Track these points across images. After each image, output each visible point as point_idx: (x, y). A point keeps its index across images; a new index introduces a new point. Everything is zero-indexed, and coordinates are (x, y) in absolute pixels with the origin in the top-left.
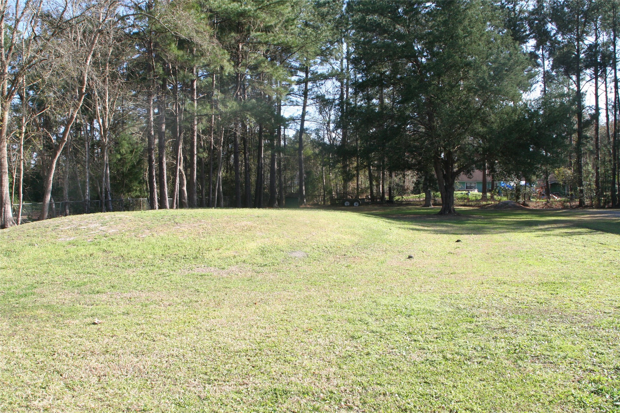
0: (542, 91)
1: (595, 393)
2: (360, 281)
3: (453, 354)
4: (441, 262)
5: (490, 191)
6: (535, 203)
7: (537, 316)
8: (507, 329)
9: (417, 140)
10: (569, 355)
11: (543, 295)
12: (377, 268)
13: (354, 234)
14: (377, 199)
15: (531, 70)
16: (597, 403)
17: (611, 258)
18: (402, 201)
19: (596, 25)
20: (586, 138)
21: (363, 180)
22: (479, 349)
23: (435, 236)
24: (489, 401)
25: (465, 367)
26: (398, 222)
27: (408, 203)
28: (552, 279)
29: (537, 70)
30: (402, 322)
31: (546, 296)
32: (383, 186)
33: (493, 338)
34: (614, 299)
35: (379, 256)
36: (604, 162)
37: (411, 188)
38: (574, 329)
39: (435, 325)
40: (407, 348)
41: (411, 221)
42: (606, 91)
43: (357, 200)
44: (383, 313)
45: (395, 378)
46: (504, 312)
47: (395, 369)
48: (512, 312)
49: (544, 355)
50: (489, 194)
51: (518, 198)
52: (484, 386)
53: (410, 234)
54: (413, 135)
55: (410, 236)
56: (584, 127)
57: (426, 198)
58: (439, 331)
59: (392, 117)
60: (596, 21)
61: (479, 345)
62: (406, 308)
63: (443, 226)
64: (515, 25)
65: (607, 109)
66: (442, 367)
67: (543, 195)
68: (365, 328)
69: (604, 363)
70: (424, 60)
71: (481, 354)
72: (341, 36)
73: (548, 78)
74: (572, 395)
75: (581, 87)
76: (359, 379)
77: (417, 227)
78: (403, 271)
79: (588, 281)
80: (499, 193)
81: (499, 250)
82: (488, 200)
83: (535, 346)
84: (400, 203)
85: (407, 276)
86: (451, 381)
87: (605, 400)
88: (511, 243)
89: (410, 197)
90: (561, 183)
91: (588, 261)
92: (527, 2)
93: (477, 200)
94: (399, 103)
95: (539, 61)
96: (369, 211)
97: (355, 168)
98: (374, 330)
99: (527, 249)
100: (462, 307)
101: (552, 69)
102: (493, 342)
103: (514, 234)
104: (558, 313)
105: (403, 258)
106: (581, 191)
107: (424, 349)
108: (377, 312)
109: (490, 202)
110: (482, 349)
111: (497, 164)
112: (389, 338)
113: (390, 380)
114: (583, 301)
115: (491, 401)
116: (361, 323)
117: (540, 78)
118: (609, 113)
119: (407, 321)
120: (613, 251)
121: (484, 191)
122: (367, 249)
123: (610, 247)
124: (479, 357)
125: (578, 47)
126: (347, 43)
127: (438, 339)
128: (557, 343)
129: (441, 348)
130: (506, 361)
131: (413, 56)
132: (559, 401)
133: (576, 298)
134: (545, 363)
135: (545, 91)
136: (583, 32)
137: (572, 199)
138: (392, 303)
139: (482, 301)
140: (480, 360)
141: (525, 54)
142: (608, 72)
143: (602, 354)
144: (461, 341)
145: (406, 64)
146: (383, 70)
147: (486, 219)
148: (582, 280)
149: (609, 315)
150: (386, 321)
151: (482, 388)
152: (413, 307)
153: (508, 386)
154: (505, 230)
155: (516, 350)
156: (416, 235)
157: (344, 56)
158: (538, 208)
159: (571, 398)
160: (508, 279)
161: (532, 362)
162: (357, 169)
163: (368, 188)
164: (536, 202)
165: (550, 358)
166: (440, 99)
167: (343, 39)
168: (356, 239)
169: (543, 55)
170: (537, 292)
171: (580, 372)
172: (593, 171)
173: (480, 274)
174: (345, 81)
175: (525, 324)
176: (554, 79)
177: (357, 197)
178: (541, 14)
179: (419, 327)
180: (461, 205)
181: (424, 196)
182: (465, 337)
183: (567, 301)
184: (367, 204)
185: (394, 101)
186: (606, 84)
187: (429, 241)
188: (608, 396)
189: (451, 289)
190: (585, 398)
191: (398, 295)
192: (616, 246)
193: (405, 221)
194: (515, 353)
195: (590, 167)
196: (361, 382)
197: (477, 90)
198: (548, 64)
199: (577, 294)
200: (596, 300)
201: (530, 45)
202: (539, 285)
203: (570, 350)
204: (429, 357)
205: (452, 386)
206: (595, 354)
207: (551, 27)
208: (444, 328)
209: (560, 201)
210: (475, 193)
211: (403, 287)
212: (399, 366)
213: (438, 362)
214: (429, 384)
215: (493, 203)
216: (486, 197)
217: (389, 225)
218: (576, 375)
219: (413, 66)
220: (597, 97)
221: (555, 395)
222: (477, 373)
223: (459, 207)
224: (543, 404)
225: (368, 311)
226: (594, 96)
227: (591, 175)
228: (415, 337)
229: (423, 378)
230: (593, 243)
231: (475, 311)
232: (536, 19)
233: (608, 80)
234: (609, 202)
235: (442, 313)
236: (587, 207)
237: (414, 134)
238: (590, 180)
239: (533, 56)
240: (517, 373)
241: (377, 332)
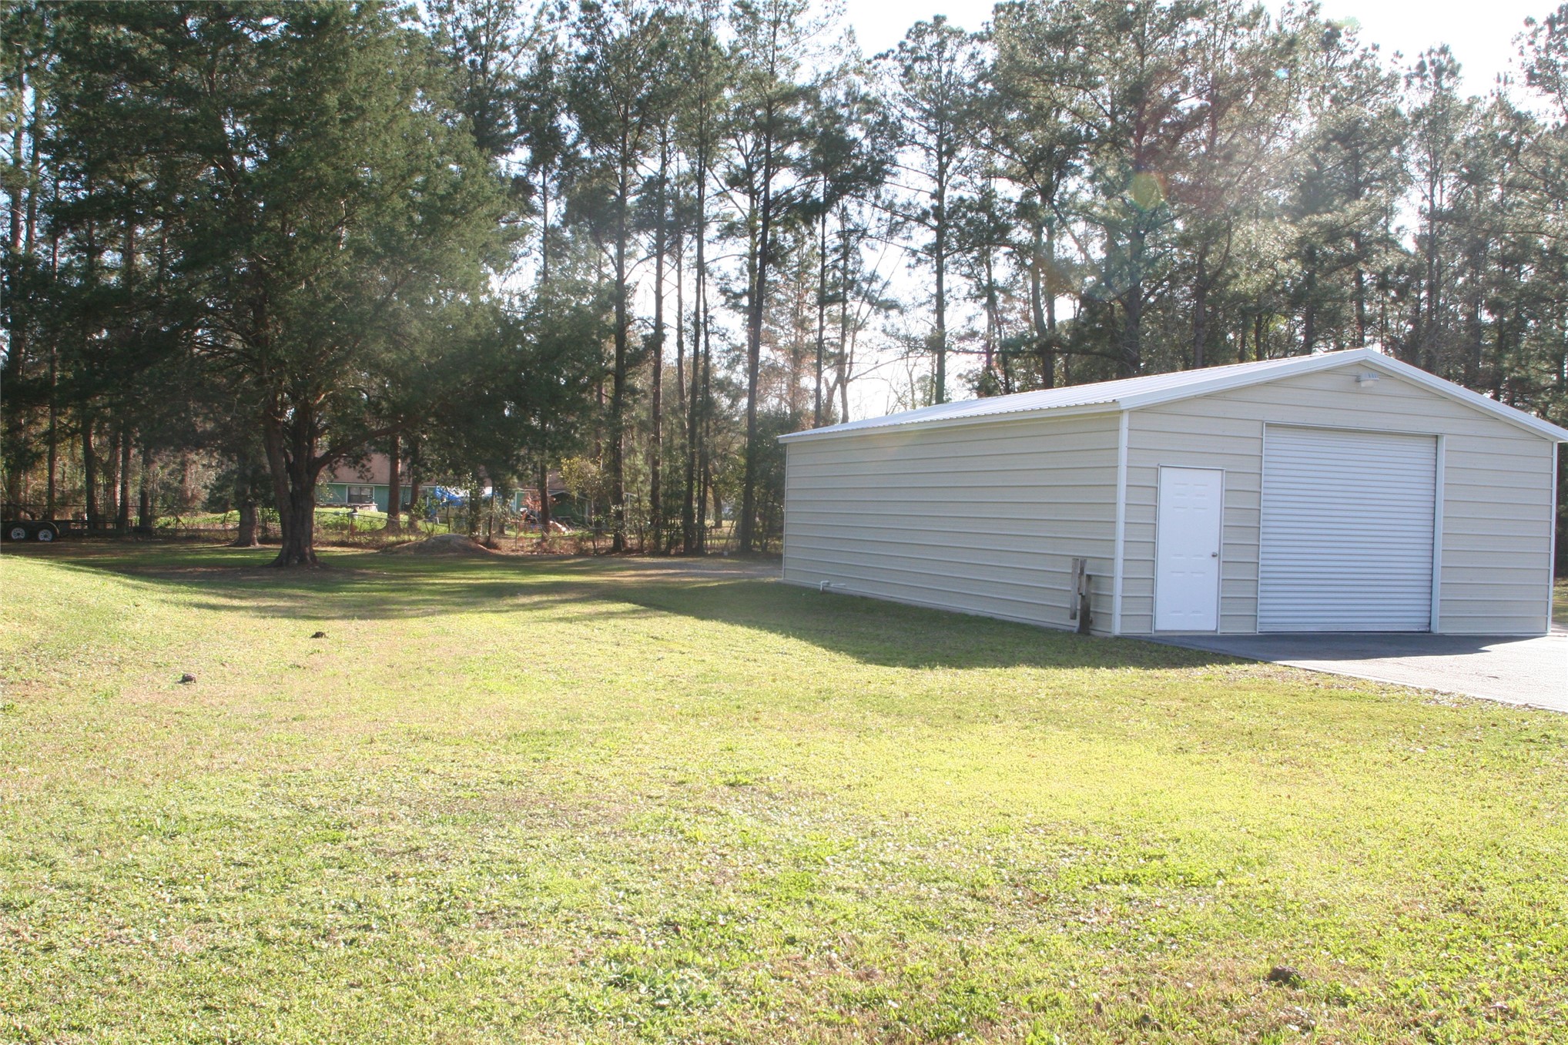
0: (538, 273)
1: (616, 985)
2: (39, 749)
3: (283, 927)
4: (271, 690)
5: (406, 509)
6: (517, 541)
7: (498, 816)
8: (423, 853)
9: (221, 369)
10: (565, 903)
11: (514, 765)
12: (93, 711)
13: (31, 619)
14: (105, 523)
15: (516, 220)
16: (620, 1007)
17: (672, 672)
18: (177, 530)
19: (663, 134)
20: (633, 391)
21: (68, 469)
22: (352, 906)
23: (260, 623)
24: (369, 1035)
25: (314, 956)
26: (160, 587)
27: (194, 536)
28: (538, 724)
29: (528, 220)
30: (151, 853)
31: (521, 766)
32: (124, 490)
33: (389, 878)
34: (669, 764)
35: (99, 678)
36: (668, 451)
37: (205, 495)
38: (579, 839)
39: (241, 856)
40: (163, 921)
41: (198, 585)
42: (679, 287)
43: (47, 523)
44: (100, 834)
45: (123, 1005)
46: (420, 809)
47: (126, 980)
48: (438, 808)
49: (509, 909)
50: (403, 518)
51: (473, 527)
52: (360, 999)
53: (192, 617)
54: (208, 356)
55: (191, 622)
56: (629, 365)
57: (241, 522)
58: (251, 871)
59: (155, 304)
60: (664, 126)
61: (352, 897)
62: (167, 816)
63: (280, 596)
64: (484, 108)
65: (680, 329)
66: (254, 961)
67: (533, 522)
68: (46, 877)
69: (641, 914)
70: (248, 163)
71: (358, 919)
72: (19, 67)
73: (553, 245)
74: (567, 995)
75: (626, 271)
76: (18, 1021)
77: (213, 600)
78: (166, 717)
79: (618, 725)
80: (429, 516)
81: (419, 656)
82: (400, 531)
83: (487, 887)
84: (171, 536)
85: (176, 731)
86: (276, 996)
87: (636, 997)
88: (449, 639)
89: (198, 519)
90: (575, 494)
91: (622, 679)
92: (514, 57)
93: (374, 532)
94: (174, 269)
95: (536, 199)
96: (81, 554)
97: (45, 434)
98: (72, 879)
99: (486, 652)
100: (315, 803)
101: (565, 224)
102: (386, 887)
103: (458, 616)
104: (547, 806)
105: (167, 682)
106: (620, 515)
107: (208, 920)
108: (81, 831)
109: (406, 538)
110: (359, 906)
111: (425, 443)
112: (113, 899)
113: (109, 1012)
114: (605, 772)
115: (373, 1035)
116: (33, 863)
117: (534, 241)
118: (684, 338)
119: (165, 849)
120: (677, 656)
121: (393, 510)
122: (66, 659)
123: (672, 646)
124: (350, 927)
125: (624, 178)
126: (36, 88)
127: (247, 892)
128: (539, 876)
129: (253, 915)
130: (417, 932)
131: (220, 150)
132: (536, 1015)
133: (590, 767)
134: (509, 926)
135: (544, 273)
136: (636, 145)
137: (598, 532)
138: (127, 804)
139: (368, 786)
140: (352, 934)
141: (502, 180)
142: (685, 243)
143: (637, 892)
144: (307, 891)
145: (200, 169)
146: (135, 177)
147: (393, 578)
148: (607, 725)
149: (658, 801)
150: (108, 854)
151: (355, 1003)
152: (186, 812)
153: (418, 993)
154: (440, 607)
155: (442, 901)
156: (208, 621)
157: (26, 123)
158: (521, 553)
159: (564, 1003)
160: (436, 727)
161: (479, 928)
162: (51, 438)
163: (80, 492)
164: (517, 539)
165: (521, 914)
166: (283, 269)
167: (25, 77)
168: (34, 633)
169: (544, 187)
170: (503, 757)
171: (588, 940)
172: (647, 469)
173: (368, 717)
174: (25, 194)
175: (467, 836)
176: (568, 248)
177: (48, 516)
178: (546, 89)
179: (199, 864)
180: (334, 544)
181: (238, 517)
182: (318, 880)
183: (568, 775)
184: (78, 535)
185: (162, 262)
186: (679, 271)
187: (242, 637)
188: (643, 989)
189: (290, 760)
190: (595, 999)
191: (147, 780)
192: (686, 642)
193: (179, 584)
194: (439, 909)
195: (639, 460)
196: (24, 1029)
197: (379, 257)
198: (555, 210)
199: (592, 758)
200: (632, 769)
201: (516, 160)
202: (509, 739)
203: (567, 892)
204: (221, 939)
205: (275, 1009)
206: (622, 894)
207: (567, 123)
208: (265, 861)
209: (571, 538)
210: (371, 513)
211: (163, 761)
212: (135, 973)
213: (243, 952)
214: (216, 1010)
215: (413, 538)
216: (398, 523)
217: (135, 593)
218: (576, 948)
219: (219, 175)
220: (659, 299)
221: (528, 1001)
222: (342, 969)
223: (329, 549)
224: (499, 1026)
225: (57, 830)
226: (653, 296)
227: (641, 478)
228: (186, 891)
229: (202, 997)
230: (637, 637)
231: (348, 813)
232: (532, 100)
233: (684, 262)
234: (677, 542)
235: (263, 822)
236: (630, 551)
237: (213, 355)
238: (639, 490)
239: (522, 187)
240: (440, 958)
241: (79, 886)
